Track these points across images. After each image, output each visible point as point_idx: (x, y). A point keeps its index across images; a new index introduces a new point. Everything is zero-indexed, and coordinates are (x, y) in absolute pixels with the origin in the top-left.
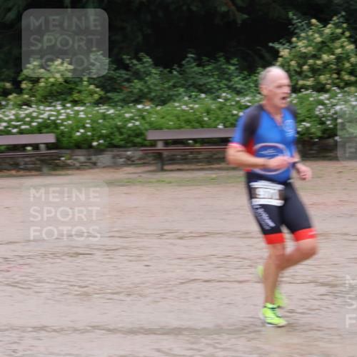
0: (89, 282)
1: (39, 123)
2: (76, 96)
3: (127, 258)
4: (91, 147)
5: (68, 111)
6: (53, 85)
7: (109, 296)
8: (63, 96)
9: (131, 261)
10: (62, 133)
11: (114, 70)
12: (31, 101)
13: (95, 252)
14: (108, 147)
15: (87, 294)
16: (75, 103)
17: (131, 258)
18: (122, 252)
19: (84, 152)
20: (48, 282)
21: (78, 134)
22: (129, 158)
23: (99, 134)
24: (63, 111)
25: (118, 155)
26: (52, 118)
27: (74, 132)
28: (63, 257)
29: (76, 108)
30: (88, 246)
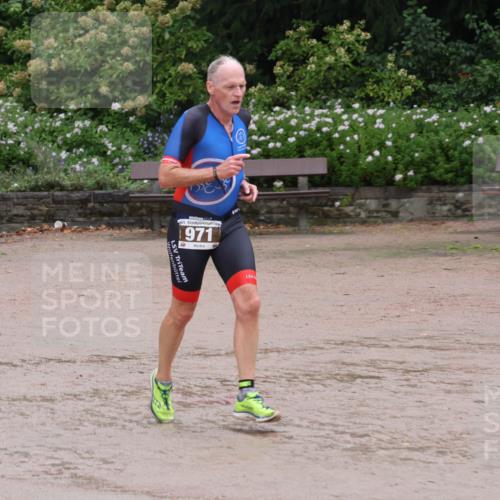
0: (370, 427)
1: (298, 138)
2: (371, 89)
3: (443, 386)
4: (391, 182)
5: (355, 116)
6: (331, 68)
7: (405, 454)
8: (347, 89)
9: (449, 392)
10: (341, 158)
11: (445, 42)
12: (289, 98)
13: (385, 373)
14: (422, 184)
15: (366, 449)
16: (369, 101)
17: (449, 387)
18: (434, 376)
19: (377, 191)
20: (298, 426)
21: (370, 158)
22: (458, 205)
23: (408, 158)
24: (345, 117)
25: (439, 199)
26: (325, 129)
27: (363, 155)
28: (328, 382)
29: (370, 112)
30: (372, 363)
